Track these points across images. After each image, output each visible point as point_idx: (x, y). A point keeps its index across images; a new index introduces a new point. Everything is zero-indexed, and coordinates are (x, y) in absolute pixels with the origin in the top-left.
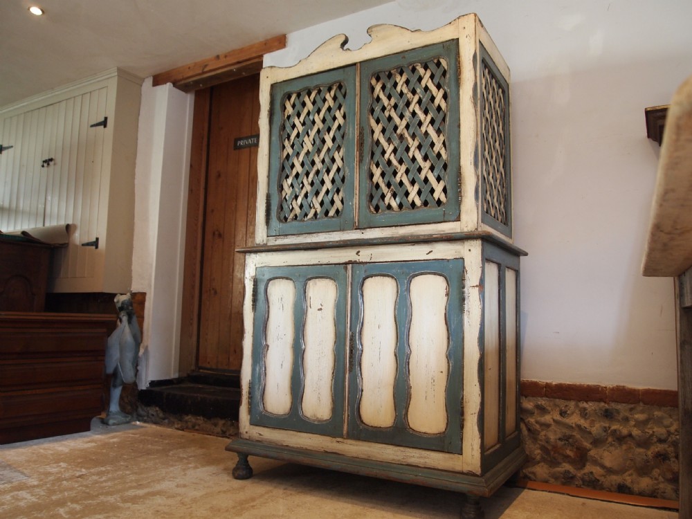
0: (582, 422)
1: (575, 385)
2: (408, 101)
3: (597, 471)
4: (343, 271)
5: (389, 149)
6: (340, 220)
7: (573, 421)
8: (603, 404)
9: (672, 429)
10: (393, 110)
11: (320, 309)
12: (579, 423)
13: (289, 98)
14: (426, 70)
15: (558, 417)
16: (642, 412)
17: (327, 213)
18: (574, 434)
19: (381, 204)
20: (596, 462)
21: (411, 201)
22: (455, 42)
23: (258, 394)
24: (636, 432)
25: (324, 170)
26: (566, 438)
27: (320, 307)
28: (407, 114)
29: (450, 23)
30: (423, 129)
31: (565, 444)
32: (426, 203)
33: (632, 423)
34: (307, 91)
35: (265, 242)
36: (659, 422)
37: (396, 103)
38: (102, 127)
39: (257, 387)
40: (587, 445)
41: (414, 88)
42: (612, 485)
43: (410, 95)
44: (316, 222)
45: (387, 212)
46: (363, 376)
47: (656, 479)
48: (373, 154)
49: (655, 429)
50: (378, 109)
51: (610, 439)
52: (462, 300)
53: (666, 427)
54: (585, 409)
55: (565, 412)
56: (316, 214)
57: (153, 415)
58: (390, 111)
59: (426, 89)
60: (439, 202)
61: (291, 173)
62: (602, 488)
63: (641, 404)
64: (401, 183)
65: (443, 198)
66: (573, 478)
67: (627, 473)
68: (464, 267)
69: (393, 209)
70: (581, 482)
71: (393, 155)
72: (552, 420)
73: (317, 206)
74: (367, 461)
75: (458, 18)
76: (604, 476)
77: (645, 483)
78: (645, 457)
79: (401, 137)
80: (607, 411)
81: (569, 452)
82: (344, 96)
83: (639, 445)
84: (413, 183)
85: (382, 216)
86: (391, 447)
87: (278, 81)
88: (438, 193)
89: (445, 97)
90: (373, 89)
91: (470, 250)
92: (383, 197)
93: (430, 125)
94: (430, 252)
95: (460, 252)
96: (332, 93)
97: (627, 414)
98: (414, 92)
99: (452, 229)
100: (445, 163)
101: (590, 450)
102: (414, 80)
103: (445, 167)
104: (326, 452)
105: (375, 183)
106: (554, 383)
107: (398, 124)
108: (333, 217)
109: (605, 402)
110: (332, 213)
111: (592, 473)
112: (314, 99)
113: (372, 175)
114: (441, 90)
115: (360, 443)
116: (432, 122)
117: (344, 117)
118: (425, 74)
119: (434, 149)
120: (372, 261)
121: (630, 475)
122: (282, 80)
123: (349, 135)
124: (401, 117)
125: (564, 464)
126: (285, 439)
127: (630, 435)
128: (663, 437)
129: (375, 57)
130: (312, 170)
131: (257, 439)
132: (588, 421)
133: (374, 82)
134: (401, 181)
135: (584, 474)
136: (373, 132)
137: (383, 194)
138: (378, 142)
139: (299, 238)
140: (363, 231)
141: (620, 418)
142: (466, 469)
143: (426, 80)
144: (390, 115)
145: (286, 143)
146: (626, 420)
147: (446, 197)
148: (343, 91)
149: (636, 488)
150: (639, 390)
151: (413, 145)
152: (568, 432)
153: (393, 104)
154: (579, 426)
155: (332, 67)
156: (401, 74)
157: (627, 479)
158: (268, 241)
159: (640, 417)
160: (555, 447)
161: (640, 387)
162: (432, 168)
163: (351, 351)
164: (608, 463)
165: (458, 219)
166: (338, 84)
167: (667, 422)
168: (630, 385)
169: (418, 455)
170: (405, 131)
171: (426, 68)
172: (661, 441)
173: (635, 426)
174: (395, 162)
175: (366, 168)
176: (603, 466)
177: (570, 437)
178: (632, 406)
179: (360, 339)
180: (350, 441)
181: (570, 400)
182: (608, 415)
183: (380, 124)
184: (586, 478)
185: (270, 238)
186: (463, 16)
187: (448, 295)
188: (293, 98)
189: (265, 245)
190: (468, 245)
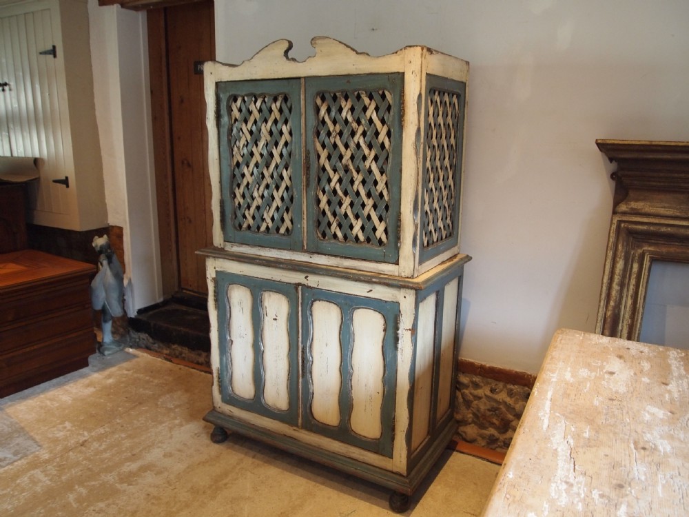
0: (508, 400)
1: (505, 370)
2: (353, 130)
4: (294, 291)
5: (335, 178)
6: (290, 241)
7: (501, 397)
8: (526, 388)
10: (338, 137)
11: (275, 319)
12: (505, 400)
13: (235, 100)
14: (371, 100)
15: (488, 393)
17: (278, 229)
18: (501, 407)
19: (327, 231)
21: (355, 235)
22: (400, 76)
23: (226, 380)
25: (274, 186)
26: (493, 410)
27: (275, 317)
28: (352, 145)
30: (367, 164)
31: (492, 414)
32: (368, 240)
35: (222, 246)
37: (341, 131)
38: (52, 56)
39: (225, 373)
40: (510, 417)
41: (358, 118)
43: (355, 125)
44: (268, 237)
45: (333, 241)
46: (314, 383)
48: (319, 180)
50: (323, 134)
52: (396, 339)
54: (511, 390)
55: (495, 390)
56: (268, 228)
57: (143, 339)
58: (335, 137)
59: (371, 121)
60: (380, 241)
61: (242, 181)
64: (346, 215)
65: (384, 239)
66: (497, 440)
68: (400, 311)
69: (338, 239)
71: (338, 184)
72: (483, 394)
73: (269, 220)
74: (318, 450)
79: (347, 170)
81: (495, 421)
82: (290, 110)
84: (357, 217)
85: (328, 244)
86: (337, 442)
87: (223, 80)
88: (380, 233)
89: (389, 134)
90: (318, 110)
91: (405, 297)
92: (329, 225)
93: (374, 162)
94: (371, 291)
95: (396, 297)
96: (278, 104)
98: (359, 122)
99: (391, 271)
100: (387, 204)
101: (512, 421)
102: (358, 109)
103: (387, 208)
104: (285, 435)
105: (322, 209)
106: (488, 365)
107: (343, 153)
108: (284, 235)
110: (282, 230)
112: (260, 107)
113: (319, 201)
114: (385, 125)
115: (313, 434)
116: (376, 159)
117: (291, 133)
118: (370, 104)
119: (377, 187)
120: (319, 287)
122: (226, 80)
123: (296, 155)
124: (347, 146)
125: (490, 429)
126: (252, 420)
129: (320, 75)
130: (262, 183)
131: (229, 414)
132: (513, 399)
133: (319, 101)
134: (346, 213)
135: (506, 438)
136: (319, 157)
137: (329, 222)
138: (324, 169)
139: (253, 249)
140: (311, 255)
142: (395, 470)
143: (371, 113)
144: (335, 142)
145: (236, 149)
147: (387, 238)
148: (289, 104)
151: (358, 178)
152: (495, 405)
153: (338, 131)
154: (505, 403)
155: (276, 77)
156: (346, 98)
158: (224, 245)
160: (484, 416)
162: (375, 207)
163: (303, 361)
165: (397, 263)
166: (283, 96)
169: (358, 452)
170: (350, 162)
171: (371, 98)
174: (340, 193)
175: (313, 193)
177: (497, 409)
179: (311, 351)
180: (304, 431)
181: (500, 381)
183: (325, 150)
184: (507, 442)
185: (227, 243)
186: (410, 46)
187: (385, 330)
188: (239, 101)
189: (223, 249)
190: (403, 292)
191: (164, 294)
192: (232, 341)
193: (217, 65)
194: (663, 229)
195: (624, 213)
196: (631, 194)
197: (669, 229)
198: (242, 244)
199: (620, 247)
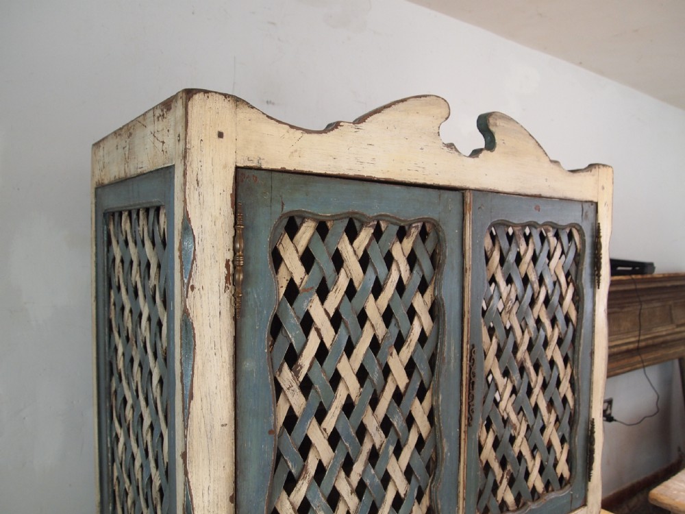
2: (533, 296)
5: (507, 391)
13: (292, 228)
19: (492, 503)
21: (531, 487)
22: (594, 206)
25: (391, 449)
28: (531, 322)
30: (549, 353)
32: (548, 486)
34: (346, 222)
37: (517, 297)
41: (541, 273)
43: (536, 285)
50: (494, 306)
58: (510, 312)
60: (562, 480)
61: (304, 468)
64: (520, 456)
65: (566, 473)
69: (508, 509)
71: (511, 402)
82: (431, 259)
84: (534, 452)
87: (265, 164)
88: (562, 465)
89: (575, 298)
90: (487, 259)
92: (495, 488)
93: (557, 348)
96: (408, 244)
98: (541, 281)
100: (571, 414)
103: (571, 421)
105: (484, 462)
107: (519, 341)
112: (365, 251)
113: (480, 450)
114: (571, 285)
116: (560, 341)
117: (431, 312)
118: (556, 248)
119: (560, 390)
122: (279, 167)
123: (449, 363)
124: (524, 326)
130: (359, 452)
133: (489, 244)
134: (520, 452)
136: (485, 356)
137: (495, 482)
143: (556, 261)
145: (286, 377)
147: (571, 470)
148: (429, 245)
153: (514, 299)
155: (421, 181)
156: (526, 238)
162: (557, 424)
165: (585, 503)
166: (420, 227)
170: (527, 356)
171: (557, 237)
174: (513, 417)
183: (494, 340)
188: (306, 232)
193: (244, 113)
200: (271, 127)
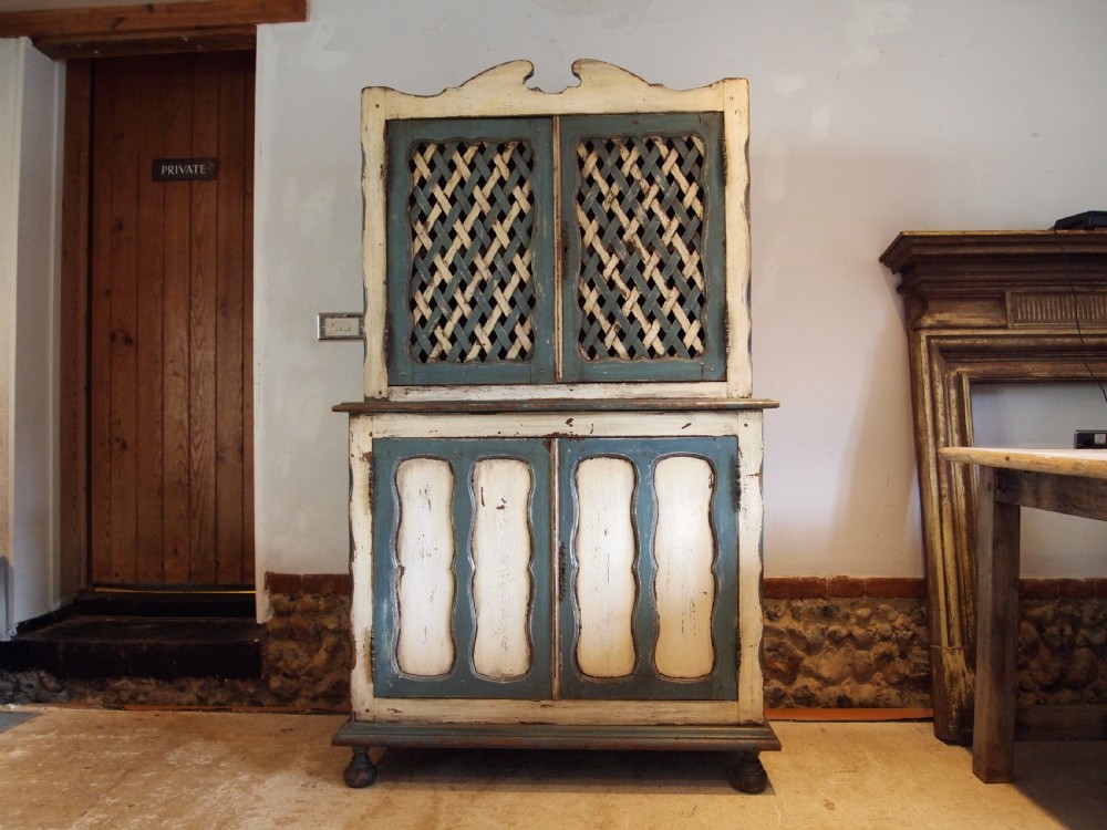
0: (797, 626)
1: (789, 580)
2: (641, 192)
3: (812, 683)
4: (543, 449)
5: (612, 263)
6: (531, 367)
7: (783, 624)
8: (821, 600)
9: (898, 623)
10: (616, 202)
11: (502, 507)
12: (791, 627)
13: (422, 150)
14: (670, 150)
16: (865, 606)
17: (503, 354)
18: (784, 640)
19: (599, 345)
20: (810, 673)
21: (648, 346)
22: (718, 115)
23: (388, 648)
24: (858, 631)
25: (496, 283)
26: (775, 648)
27: (502, 503)
28: (640, 212)
29: (711, 86)
30: (666, 239)
31: (774, 656)
32: (671, 351)
33: (853, 620)
34: (457, 144)
35: (384, 395)
36: (883, 616)
37: (620, 192)
39: (385, 635)
40: (800, 653)
41: (650, 174)
42: (830, 699)
43: (644, 184)
44: (484, 366)
45: (612, 359)
46: (581, 607)
47: (878, 684)
48: (583, 267)
49: (878, 626)
50: (591, 196)
51: (827, 643)
52: (736, 493)
53: (891, 622)
54: (799, 608)
55: (776, 615)
56: (482, 354)
58: (611, 202)
59: (670, 178)
60: (692, 352)
61: (431, 281)
62: (817, 704)
63: (865, 597)
64: (632, 318)
65: (698, 346)
66: (783, 696)
67: (844, 683)
68: (738, 449)
69: (618, 356)
70: (793, 701)
71: (617, 272)
73: (485, 340)
74: (596, 727)
75: (723, 81)
76: (820, 689)
77: (866, 691)
78: (867, 660)
79: (631, 248)
80: (826, 608)
81: (779, 665)
82: (530, 166)
83: (859, 646)
84: (651, 318)
85: (601, 366)
86: (632, 703)
87: (401, 117)
88: (691, 338)
89: (700, 195)
90: (581, 163)
91: (746, 425)
92: (602, 335)
93: (677, 235)
94: (688, 425)
95: (731, 427)
96: (507, 156)
97: (848, 610)
98: (651, 180)
99: (715, 393)
100: (701, 295)
101: (803, 659)
102: (651, 160)
103: (702, 300)
104: (524, 723)
105: (588, 312)
107: (625, 225)
108: (515, 360)
109: (824, 599)
110: (513, 353)
111: (806, 687)
112: (472, 160)
113: (582, 301)
114: (694, 184)
115: (583, 703)
116: (681, 230)
117: (530, 200)
118: (668, 155)
119: (684, 272)
120: (594, 434)
121: (848, 683)
122: (407, 117)
123: (542, 231)
124: (631, 215)
125: (772, 681)
126: (447, 713)
127: (850, 635)
128: (887, 634)
129: (587, 112)
130: (471, 280)
131: (390, 718)
132: (802, 623)
133: (582, 151)
134: (631, 314)
135: (797, 690)
136: (583, 233)
137: (602, 331)
138: (592, 250)
139: (452, 391)
140: (573, 388)
141: (839, 616)
142: (743, 718)
143: (670, 165)
144: (610, 210)
145: (419, 227)
146: (847, 617)
147: (704, 345)
148: (527, 156)
149: (856, 699)
150: (862, 581)
151: (651, 262)
152: (776, 640)
153: (616, 193)
154: (792, 633)
156: (630, 147)
157: (846, 688)
158: (390, 393)
159: (863, 612)
161: (864, 576)
162: (681, 300)
163: (562, 571)
164: (825, 672)
165: (724, 379)
166: (516, 143)
167: (891, 616)
168: (853, 575)
169: (674, 710)
170: (637, 238)
171: (670, 145)
172: (885, 639)
173: (855, 624)
174: (621, 284)
175: (574, 287)
176: (819, 677)
177: (780, 645)
178: (856, 599)
179: (575, 550)
180: (564, 703)
181: (782, 598)
182: (827, 614)
183: (594, 222)
184: (800, 694)
185: (395, 388)
186: (731, 79)
187: (713, 486)
188: (430, 151)
189: (386, 400)
190: (743, 417)
191: (62, 595)
192: (402, 569)
193: (390, 94)
194: (979, 342)
195: (931, 328)
196: (932, 305)
197: (985, 341)
198: (428, 385)
199: (936, 368)
200: (404, 98)
